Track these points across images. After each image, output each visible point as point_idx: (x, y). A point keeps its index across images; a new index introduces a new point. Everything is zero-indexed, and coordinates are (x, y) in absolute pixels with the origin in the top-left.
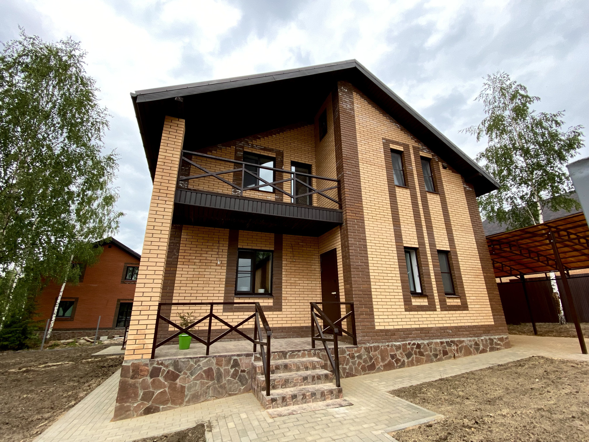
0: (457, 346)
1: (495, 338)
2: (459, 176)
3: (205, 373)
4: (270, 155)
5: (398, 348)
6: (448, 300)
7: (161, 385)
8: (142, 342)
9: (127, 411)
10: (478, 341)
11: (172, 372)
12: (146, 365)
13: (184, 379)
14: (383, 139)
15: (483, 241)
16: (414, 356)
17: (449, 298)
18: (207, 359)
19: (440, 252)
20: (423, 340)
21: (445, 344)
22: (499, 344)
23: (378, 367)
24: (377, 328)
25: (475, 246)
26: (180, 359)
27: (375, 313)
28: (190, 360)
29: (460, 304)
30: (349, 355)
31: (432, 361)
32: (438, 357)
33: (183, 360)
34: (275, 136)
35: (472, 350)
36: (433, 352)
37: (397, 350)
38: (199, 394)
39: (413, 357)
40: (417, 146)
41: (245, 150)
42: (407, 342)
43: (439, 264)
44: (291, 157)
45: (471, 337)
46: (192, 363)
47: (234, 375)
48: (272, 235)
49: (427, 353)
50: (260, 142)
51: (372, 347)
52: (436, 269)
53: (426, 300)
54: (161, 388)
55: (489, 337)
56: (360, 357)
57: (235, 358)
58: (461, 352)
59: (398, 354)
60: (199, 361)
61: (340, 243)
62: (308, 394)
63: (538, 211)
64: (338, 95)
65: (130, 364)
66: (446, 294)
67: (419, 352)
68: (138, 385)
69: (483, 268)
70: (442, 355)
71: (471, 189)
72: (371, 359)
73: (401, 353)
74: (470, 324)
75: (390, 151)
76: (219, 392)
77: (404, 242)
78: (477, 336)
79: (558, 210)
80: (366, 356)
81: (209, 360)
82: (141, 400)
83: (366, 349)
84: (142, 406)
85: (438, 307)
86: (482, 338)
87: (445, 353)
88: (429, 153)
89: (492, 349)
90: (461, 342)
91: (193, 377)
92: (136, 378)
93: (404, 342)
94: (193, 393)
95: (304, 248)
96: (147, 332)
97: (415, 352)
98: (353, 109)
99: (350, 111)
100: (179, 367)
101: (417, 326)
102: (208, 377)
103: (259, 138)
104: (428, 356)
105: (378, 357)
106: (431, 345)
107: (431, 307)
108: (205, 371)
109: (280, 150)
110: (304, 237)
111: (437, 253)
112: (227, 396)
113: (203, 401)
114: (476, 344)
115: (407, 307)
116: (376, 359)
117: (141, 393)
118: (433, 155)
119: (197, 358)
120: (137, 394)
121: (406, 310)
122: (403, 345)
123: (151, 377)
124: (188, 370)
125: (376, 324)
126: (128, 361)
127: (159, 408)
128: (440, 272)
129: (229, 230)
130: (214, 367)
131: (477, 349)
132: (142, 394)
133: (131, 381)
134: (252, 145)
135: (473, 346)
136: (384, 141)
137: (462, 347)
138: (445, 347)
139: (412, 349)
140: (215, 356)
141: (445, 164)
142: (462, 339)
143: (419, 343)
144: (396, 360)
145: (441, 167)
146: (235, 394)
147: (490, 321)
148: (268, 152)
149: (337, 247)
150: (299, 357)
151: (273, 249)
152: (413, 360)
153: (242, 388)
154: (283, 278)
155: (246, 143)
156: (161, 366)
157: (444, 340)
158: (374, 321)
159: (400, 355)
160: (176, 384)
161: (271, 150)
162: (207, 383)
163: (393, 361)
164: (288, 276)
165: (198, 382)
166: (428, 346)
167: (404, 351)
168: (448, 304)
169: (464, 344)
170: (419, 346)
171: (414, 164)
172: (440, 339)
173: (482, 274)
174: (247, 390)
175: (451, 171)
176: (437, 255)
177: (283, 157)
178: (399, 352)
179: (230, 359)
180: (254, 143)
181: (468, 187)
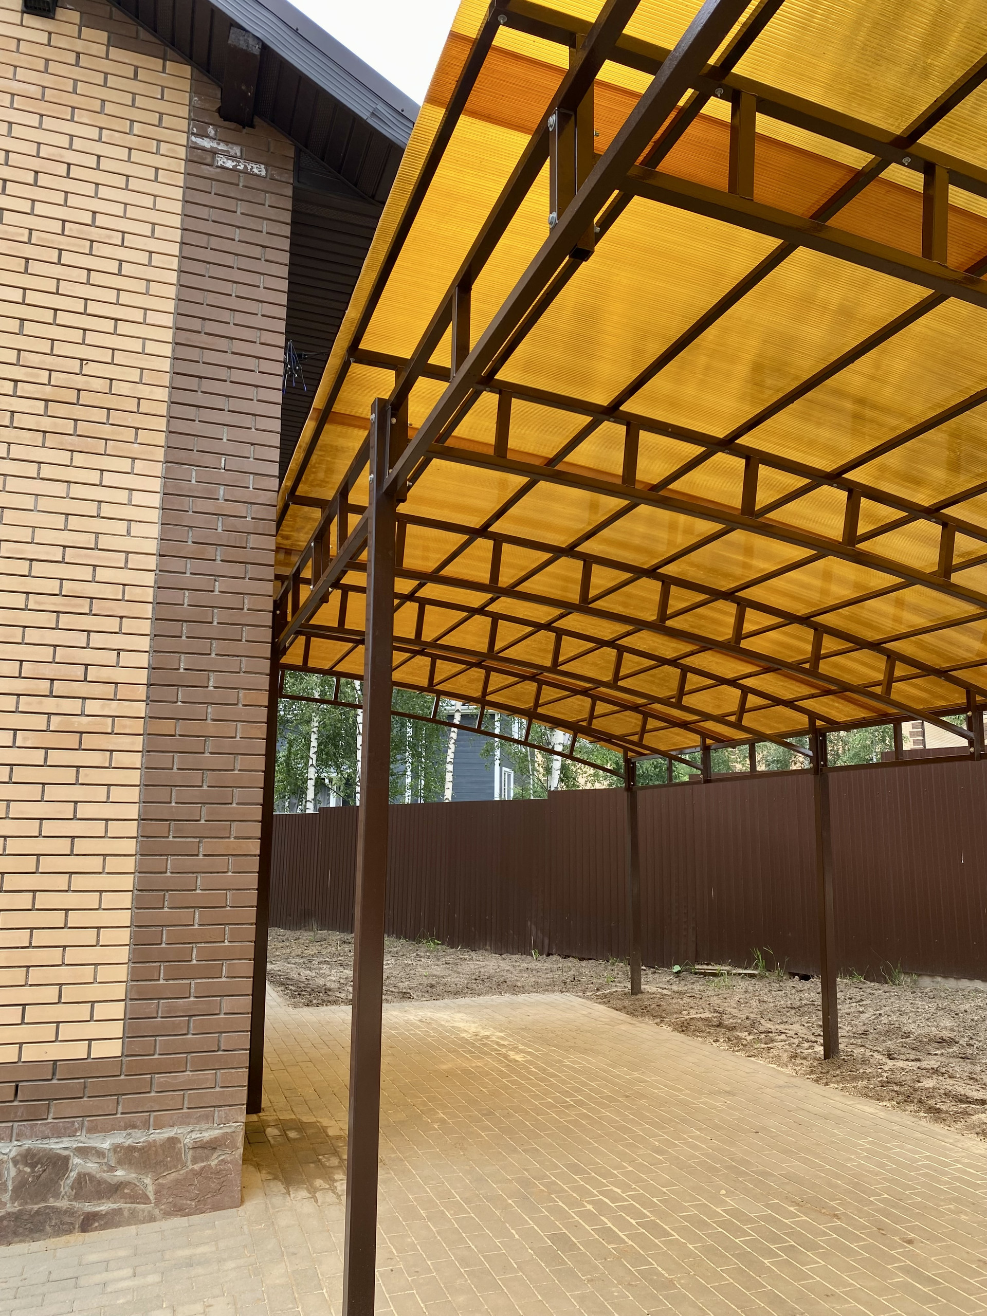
55: (30, 1144)
147: (89, 1038)
181: (236, 150)
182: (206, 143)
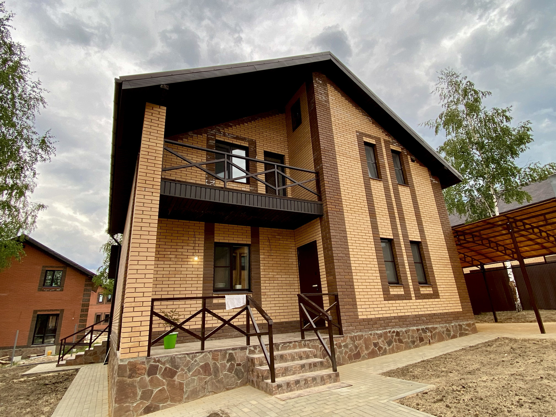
0: (431, 332)
1: (463, 324)
2: (426, 169)
3: (202, 369)
4: (242, 144)
5: (380, 337)
6: (421, 289)
7: (160, 383)
8: (137, 339)
9: (126, 412)
10: (450, 327)
11: (169, 368)
12: (143, 363)
13: (182, 375)
14: (357, 132)
15: (449, 232)
16: (394, 343)
17: (423, 287)
18: (203, 354)
19: (412, 242)
20: (402, 327)
21: (421, 331)
22: (467, 330)
23: (363, 355)
24: (360, 317)
25: (443, 237)
26: (176, 355)
27: (358, 303)
28: (186, 356)
29: (432, 292)
30: (336, 344)
31: (410, 348)
32: (416, 343)
33: (180, 356)
34: (246, 124)
35: (444, 336)
36: (411, 339)
37: (379, 339)
38: (198, 390)
39: (393, 345)
40: (388, 139)
41: (217, 138)
42: (388, 330)
43: (411, 254)
44: (264, 147)
45: (443, 323)
46: (188, 359)
47: (230, 370)
48: (249, 228)
49: (405, 340)
50: (232, 131)
51: (356, 336)
52: (409, 259)
53: (402, 290)
54: (161, 386)
56: (346, 346)
57: (231, 351)
58: (435, 338)
59: (380, 342)
60: (195, 356)
61: (321, 235)
62: (309, 379)
63: (494, 203)
64: (313, 86)
65: (126, 363)
66: (420, 283)
67: (399, 339)
68: (136, 384)
70: (419, 341)
71: (437, 182)
72: (356, 347)
73: (383, 341)
74: (441, 311)
75: (363, 144)
76: (217, 386)
77: (380, 233)
78: (448, 323)
79: (511, 202)
80: (351, 345)
81: (206, 355)
82: (140, 399)
83: (351, 338)
84: (141, 406)
85: (413, 295)
86: (453, 324)
87: (421, 340)
88: (398, 146)
89: (461, 335)
90: (435, 329)
91: (191, 373)
92: (134, 377)
93: (385, 331)
94: (192, 389)
95: (280, 242)
96: (142, 329)
97: (395, 339)
98: (327, 101)
99: (325, 103)
100: (176, 364)
101: (396, 315)
102: (205, 372)
103: (231, 126)
104: (407, 343)
106: (409, 332)
107: (407, 296)
108: (202, 367)
109: (253, 140)
110: (280, 230)
111: (409, 244)
112: (224, 391)
113: (202, 397)
114: (448, 330)
115: (386, 296)
116: (361, 347)
118: (402, 149)
119: (193, 353)
120: (137, 393)
121: (385, 299)
122: (384, 333)
123: (149, 375)
124: (185, 366)
125: (359, 314)
126: (125, 360)
127: (159, 406)
128: (413, 262)
129: (204, 223)
130: (211, 362)
131: (449, 335)
132: (140, 393)
133: (129, 380)
134: (224, 133)
135: (445, 332)
136: (357, 134)
137: (436, 333)
138: (420, 334)
139: (392, 336)
140: (211, 351)
141: (414, 158)
142: (435, 326)
143: (398, 330)
144: (379, 347)
145: (410, 160)
146: (233, 388)
147: (459, 308)
148: (241, 141)
149: (317, 239)
150: (290, 349)
151: (250, 243)
152: (393, 347)
153: (239, 382)
154: (262, 273)
155: (218, 131)
156: (158, 364)
157: (420, 327)
158: (357, 311)
159: (382, 343)
160: (175, 381)
161: (243, 139)
162: (204, 378)
163: (376, 349)
164: (266, 270)
165: (196, 378)
166: (406, 333)
167: (385, 339)
168: (422, 292)
169: (437, 331)
170: (398, 334)
171: (385, 157)
172: (417, 326)
173: (450, 264)
174: (244, 384)
175: (419, 164)
176: (410, 246)
177: (256, 147)
178: (381, 340)
179: (226, 353)
180: (225, 132)
181: (434, 180)
182: (432, 179)
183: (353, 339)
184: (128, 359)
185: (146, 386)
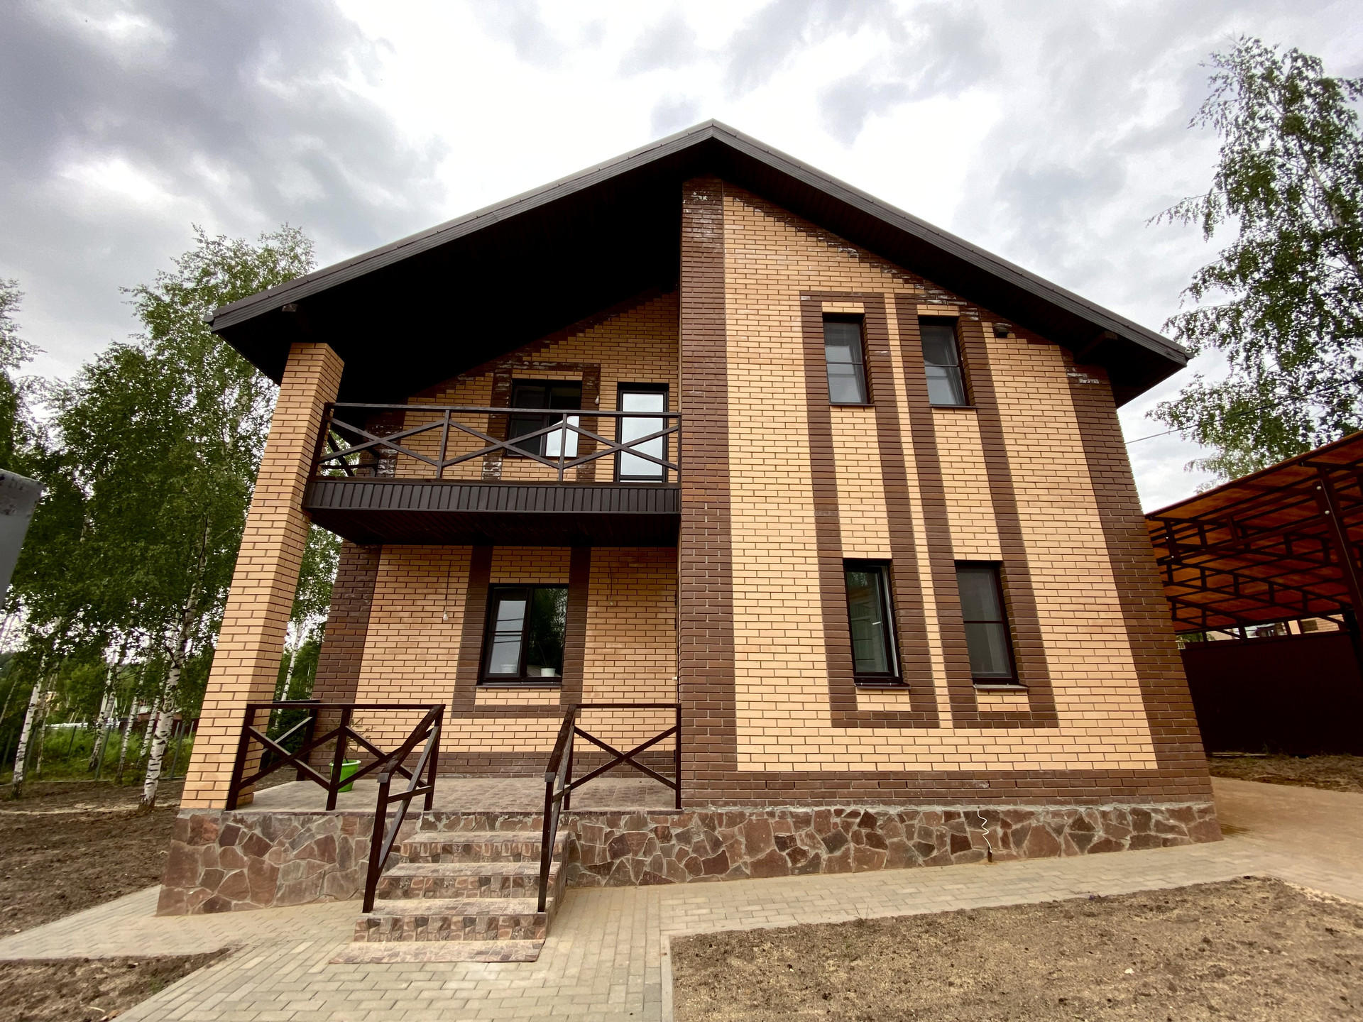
0: (1005, 825)
1: (1156, 811)
2: (1051, 349)
3: (318, 846)
4: (568, 378)
5: (801, 823)
6: (980, 699)
7: (236, 862)
8: (212, 776)
9: (178, 902)
10: (1090, 815)
11: (258, 838)
12: (215, 821)
13: (278, 854)
14: (802, 293)
16: (852, 845)
17: (989, 691)
18: (326, 818)
19: (965, 565)
20: (885, 803)
21: (963, 819)
22: (1172, 829)
23: (735, 865)
24: (740, 767)
26: (275, 813)
27: (739, 731)
28: (293, 817)
29: (1027, 708)
30: (655, 830)
31: (910, 863)
32: (935, 853)
33: (280, 817)
34: (581, 335)
35: (1061, 840)
36: (916, 839)
37: (797, 828)
38: (304, 886)
39: (848, 849)
40: (911, 291)
41: (514, 376)
42: (832, 809)
43: (957, 599)
44: (619, 375)
45: (1061, 803)
46: (296, 823)
48: (566, 552)
49: (895, 840)
51: (721, 815)
52: (948, 613)
53: (906, 698)
54: (235, 867)
55: (1134, 806)
56: (685, 838)
58: (1018, 844)
59: (801, 838)
60: (310, 821)
62: (455, 919)
64: (681, 213)
65: (188, 817)
66: (977, 680)
67: (868, 836)
68: (198, 857)
69: (1125, 603)
70: (948, 848)
71: (1096, 381)
72: (716, 844)
73: (811, 837)
74: (1061, 767)
75: (822, 319)
76: (341, 887)
77: (844, 547)
78: (1086, 803)
80: (702, 837)
81: (330, 821)
82: (202, 884)
83: (704, 818)
84: (202, 896)
85: (945, 715)
86: (1106, 808)
87: (960, 844)
89: (1139, 843)
90: (1020, 816)
91: (295, 852)
92: (196, 843)
93: (823, 808)
94: (292, 882)
95: (640, 575)
96: (222, 758)
97: (856, 835)
99: (711, 246)
100: (272, 830)
101: (869, 768)
102: (322, 854)
103: (547, 346)
104: (900, 848)
105: (737, 841)
106: (911, 819)
107: (923, 716)
108: (318, 843)
109: (592, 364)
110: (639, 549)
111: (954, 570)
113: (309, 902)
114: (1081, 825)
115: (841, 715)
116: (732, 845)
117: (202, 871)
118: (961, 308)
119: (307, 814)
120: (196, 873)
121: (836, 724)
122: (819, 814)
123: (221, 845)
124: (287, 837)
125: (740, 758)
126: (187, 812)
127: (230, 903)
128: (961, 620)
129: (471, 547)
130: (338, 835)
131: (1083, 840)
132: (203, 874)
133: (188, 848)
134: (531, 362)
135: (1067, 830)
136: (803, 298)
137: (1025, 829)
138: (960, 827)
139: (847, 826)
140: (346, 813)
141: (1005, 326)
142: (1027, 808)
143: (871, 811)
144: (794, 851)
145: (989, 335)
147: (1144, 758)
148: (565, 373)
151: (566, 581)
152: (846, 855)
154: (587, 645)
155: (518, 361)
156: (239, 825)
157: (960, 808)
158: (735, 751)
159: (807, 840)
160: (263, 862)
161: (572, 367)
162: (320, 867)
163: (784, 854)
164: (598, 639)
165: (303, 863)
166: (902, 821)
167: (819, 831)
168: (981, 708)
169: (1034, 823)
170: (868, 820)
171: (895, 342)
172: (946, 804)
175: (1025, 341)
176: (954, 577)
178: (803, 833)
179: (371, 821)
180: (534, 359)
181: (1085, 375)
182: (1074, 375)
183: (708, 822)
184: (193, 809)
185: (214, 863)
